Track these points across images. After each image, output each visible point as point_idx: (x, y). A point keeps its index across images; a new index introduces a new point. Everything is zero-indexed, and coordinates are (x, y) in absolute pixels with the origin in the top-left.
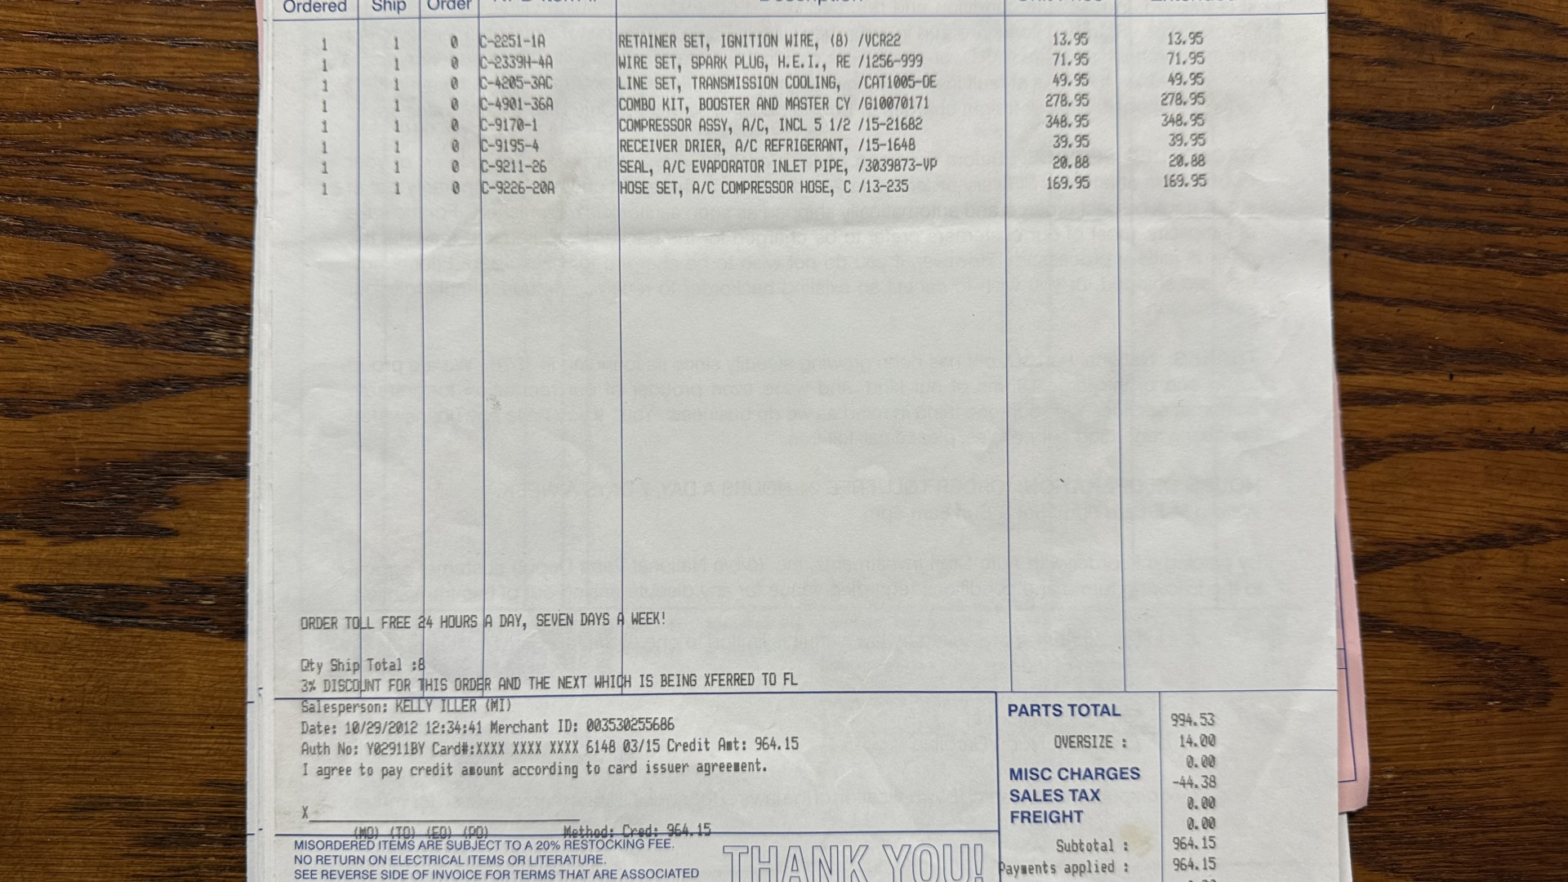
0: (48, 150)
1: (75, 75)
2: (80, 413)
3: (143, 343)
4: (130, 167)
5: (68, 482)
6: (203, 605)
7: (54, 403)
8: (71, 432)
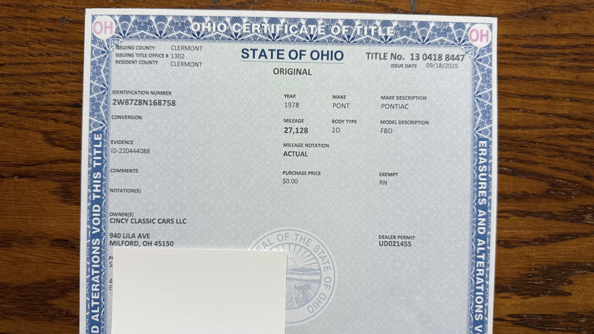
0: (522, 141)
1: (533, 112)
2: (534, 247)
3: (559, 219)
4: (555, 149)
5: (529, 274)
6: (580, 322)
7: (524, 242)
8: (531, 254)
